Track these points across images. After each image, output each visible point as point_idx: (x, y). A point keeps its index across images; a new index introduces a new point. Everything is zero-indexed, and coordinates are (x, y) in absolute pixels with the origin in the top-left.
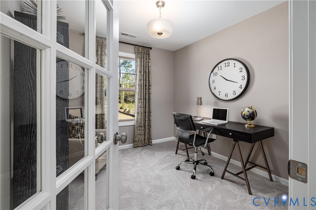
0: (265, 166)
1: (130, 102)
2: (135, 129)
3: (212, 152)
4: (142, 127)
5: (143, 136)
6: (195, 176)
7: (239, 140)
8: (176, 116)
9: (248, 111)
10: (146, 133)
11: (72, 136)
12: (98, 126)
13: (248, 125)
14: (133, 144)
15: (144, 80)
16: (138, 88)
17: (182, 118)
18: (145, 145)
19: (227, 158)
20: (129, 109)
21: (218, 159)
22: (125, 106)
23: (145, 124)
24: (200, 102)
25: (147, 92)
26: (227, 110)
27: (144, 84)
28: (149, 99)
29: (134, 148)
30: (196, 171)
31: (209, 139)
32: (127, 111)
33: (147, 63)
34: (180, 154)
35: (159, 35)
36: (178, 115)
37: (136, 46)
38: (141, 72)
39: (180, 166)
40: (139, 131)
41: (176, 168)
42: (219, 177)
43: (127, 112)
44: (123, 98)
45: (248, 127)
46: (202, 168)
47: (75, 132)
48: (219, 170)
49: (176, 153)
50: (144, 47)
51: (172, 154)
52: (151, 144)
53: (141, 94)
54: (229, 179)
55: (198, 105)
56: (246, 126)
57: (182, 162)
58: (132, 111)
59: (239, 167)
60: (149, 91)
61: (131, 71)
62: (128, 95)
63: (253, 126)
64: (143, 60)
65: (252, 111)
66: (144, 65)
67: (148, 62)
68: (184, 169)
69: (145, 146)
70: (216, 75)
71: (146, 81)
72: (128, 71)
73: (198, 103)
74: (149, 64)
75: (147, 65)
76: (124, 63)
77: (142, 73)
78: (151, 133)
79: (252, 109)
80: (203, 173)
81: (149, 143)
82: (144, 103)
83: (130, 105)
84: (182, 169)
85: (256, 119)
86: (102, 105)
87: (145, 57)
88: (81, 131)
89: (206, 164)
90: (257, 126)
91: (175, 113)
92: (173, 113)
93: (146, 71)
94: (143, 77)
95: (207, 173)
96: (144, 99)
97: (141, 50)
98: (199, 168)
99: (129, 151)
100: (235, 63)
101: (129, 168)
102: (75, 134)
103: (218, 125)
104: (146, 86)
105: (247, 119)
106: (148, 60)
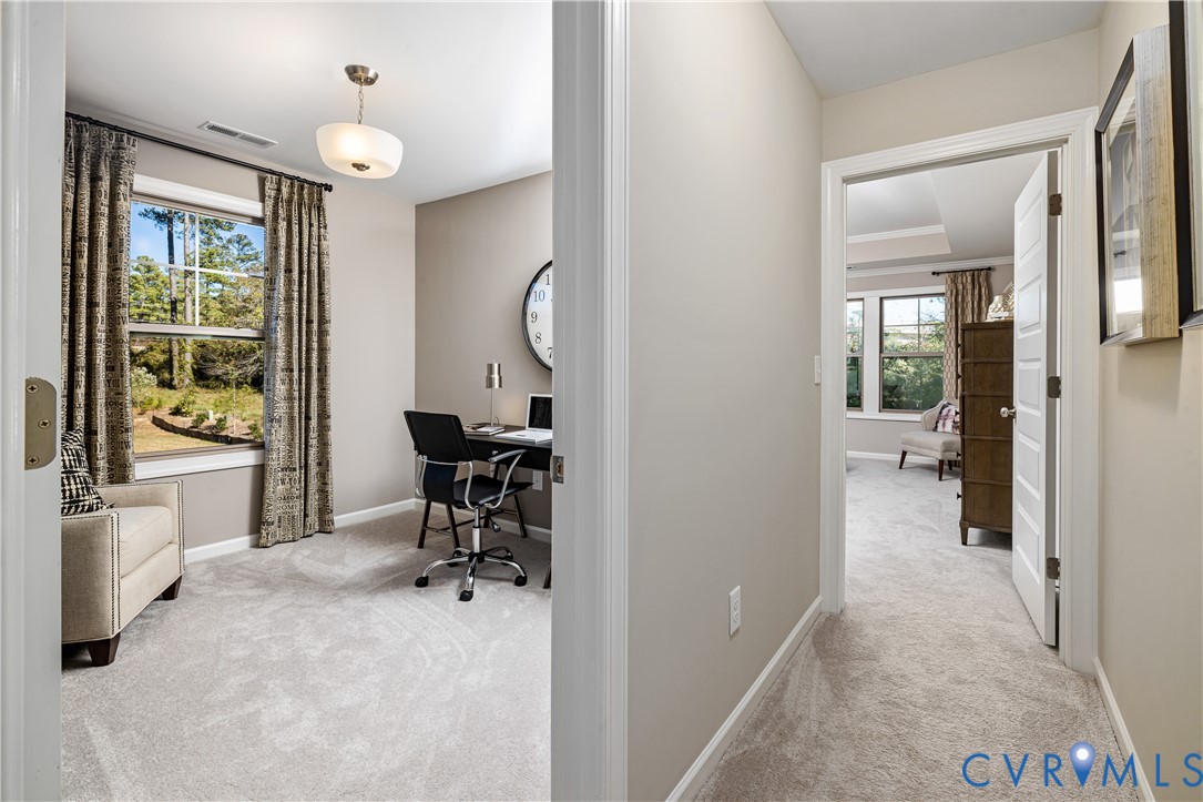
1: (227, 384)
4: (295, 470)
5: (298, 505)
6: (472, 592)
10: (312, 490)
14: (254, 536)
15: (300, 301)
18: (308, 532)
20: (218, 416)
22: (198, 401)
23: (306, 460)
24: (496, 378)
25: (315, 345)
27: (300, 315)
28: (323, 369)
29: (262, 550)
32: (212, 421)
33: (315, 242)
34: (432, 545)
35: (354, 168)
37: (268, 176)
40: (279, 487)
41: (416, 583)
43: (209, 428)
44: (188, 366)
49: (421, 546)
50: (300, 180)
51: (405, 550)
52: (329, 529)
53: (291, 352)
55: (491, 387)
58: (239, 421)
60: (321, 341)
61: (230, 241)
62: (214, 351)
64: (296, 228)
66: (301, 245)
67: (319, 236)
68: (441, 583)
69: (308, 536)
70: (542, 298)
71: (309, 304)
72: (216, 241)
74: (323, 242)
75: (315, 249)
77: (295, 275)
78: (329, 488)
81: (325, 528)
82: (300, 383)
83: (225, 394)
84: (436, 584)
86: (119, 394)
93: (309, 268)
94: (296, 288)
96: (300, 370)
97: (289, 189)
99: (238, 561)
104: (309, 322)
106: (319, 228)
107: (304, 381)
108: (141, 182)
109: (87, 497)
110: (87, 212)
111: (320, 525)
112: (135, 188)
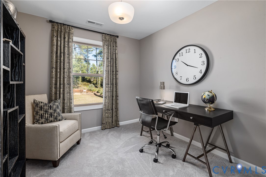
0: (224, 147)
2: (102, 112)
3: (174, 133)
4: (110, 110)
5: (111, 119)
6: (158, 159)
7: (199, 124)
8: (139, 100)
9: (208, 95)
10: (114, 115)
11: (36, 121)
12: (66, 110)
13: (208, 109)
14: (101, 126)
15: (111, 66)
16: (105, 74)
17: (144, 102)
18: (113, 126)
19: (189, 139)
21: (180, 139)
22: (101, 90)
23: (112, 108)
24: (163, 87)
25: (114, 78)
26: (188, 93)
27: (111, 70)
28: (116, 84)
29: (102, 130)
30: (158, 154)
31: (171, 122)
33: (114, 51)
34: (145, 135)
35: (120, 20)
36: (141, 99)
37: (103, 34)
38: (108, 59)
39: (143, 148)
40: (106, 114)
41: (139, 151)
42: (181, 160)
45: (208, 110)
46: (164, 150)
47: (39, 117)
48: (180, 151)
49: (141, 135)
50: (111, 35)
51: (137, 136)
52: (118, 126)
53: (109, 80)
54: (190, 161)
55: (161, 89)
56: (206, 109)
57: (145, 145)
59: (199, 147)
60: (116, 77)
63: (213, 109)
64: (110, 47)
65: (212, 95)
66: (111, 52)
67: (115, 49)
68: (147, 152)
69: (113, 127)
70: (178, 61)
71: (113, 67)
73: (161, 88)
74: (116, 51)
75: (114, 52)
76: (100, 53)
77: (110, 59)
78: (118, 115)
79: (212, 93)
80: (165, 155)
81: (117, 125)
82: (111, 88)
84: (146, 152)
85: (216, 102)
86: (70, 90)
87: (112, 44)
88: (45, 116)
89: (168, 146)
90: (217, 110)
91: (138, 98)
92: (136, 97)
93: (113, 58)
94: (110, 63)
95: (169, 155)
96: (111, 84)
97: (108, 38)
98: (162, 150)
99: (96, 133)
100: (195, 50)
101: (94, 151)
102: (38, 119)
103: (180, 109)
104: (113, 72)
105: (207, 102)
106: (115, 47)
107: (112, 87)
108: (75, 39)
109: (59, 117)
110: (63, 46)
111: (116, 125)
112: (73, 40)
